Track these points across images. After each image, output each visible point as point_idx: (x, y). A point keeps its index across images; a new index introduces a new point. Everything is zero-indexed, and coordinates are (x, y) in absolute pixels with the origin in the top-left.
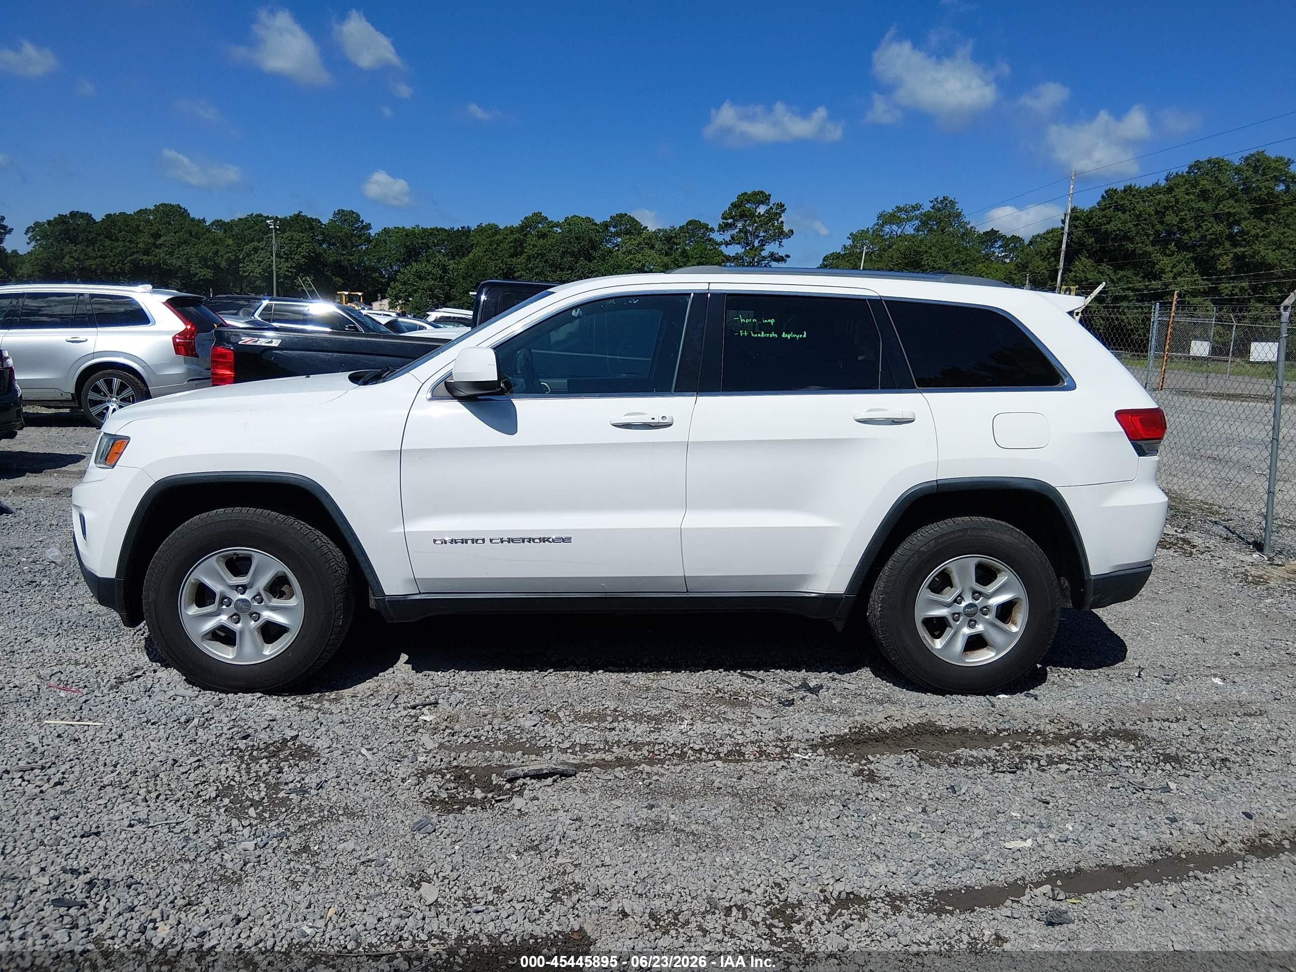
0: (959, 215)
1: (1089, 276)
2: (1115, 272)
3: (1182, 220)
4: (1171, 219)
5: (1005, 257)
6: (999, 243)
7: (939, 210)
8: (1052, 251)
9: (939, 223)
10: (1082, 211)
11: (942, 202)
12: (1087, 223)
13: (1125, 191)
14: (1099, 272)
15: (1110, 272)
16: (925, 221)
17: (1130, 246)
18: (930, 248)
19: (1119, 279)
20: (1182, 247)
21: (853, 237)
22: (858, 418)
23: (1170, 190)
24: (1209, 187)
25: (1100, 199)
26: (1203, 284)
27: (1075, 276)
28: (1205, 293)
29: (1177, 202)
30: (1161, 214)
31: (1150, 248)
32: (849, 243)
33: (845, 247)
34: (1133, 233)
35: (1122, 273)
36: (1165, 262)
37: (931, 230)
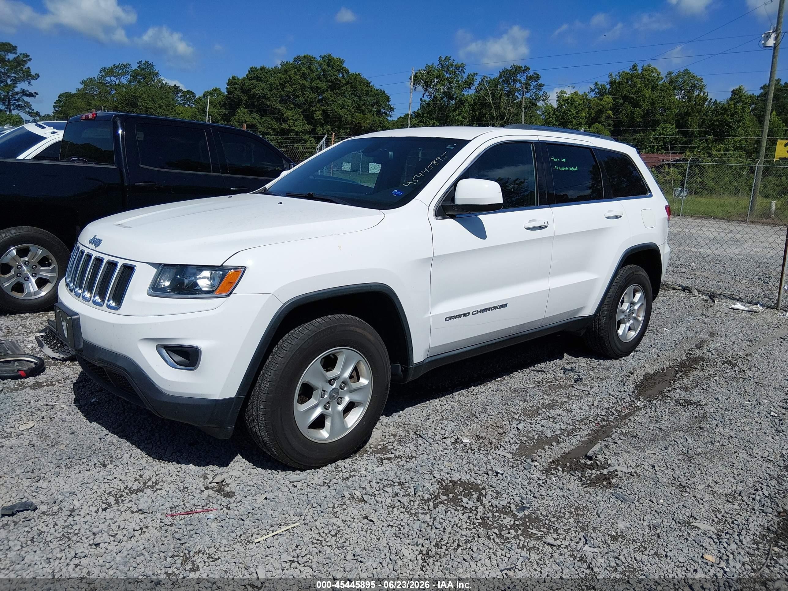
0: (156, 74)
1: (247, 120)
2: (261, 118)
3: (295, 90)
4: (289, 88)
5: (185, 103)
6: (180, 95)
7: (143, 69)
8: (222, 103)
9: (144, 78)
10: (238, 79)
11: (144, 64)
12: (242, 87)
13: (261, 69)
14: (252, 118)
15: (258, 118)
16: (135, 75)
17: (268, 103)
18: (142, 95)
19: (264, 122)
20: (296, 106)
21: (83, 82)
22: (607, 216)
23: (286, 71)
24: (307, 72)
25: (247, 73)
26: (308, 127)
27: (239, 119)
28: (309, 133)
29: (291, 78)
30: (283, 86)
31: (278, 105)
32: (81, 86)
33: (78, 89)
34: (269, 95)
35: (265, 119)
36: (288, 113)
37: (139, 82)
